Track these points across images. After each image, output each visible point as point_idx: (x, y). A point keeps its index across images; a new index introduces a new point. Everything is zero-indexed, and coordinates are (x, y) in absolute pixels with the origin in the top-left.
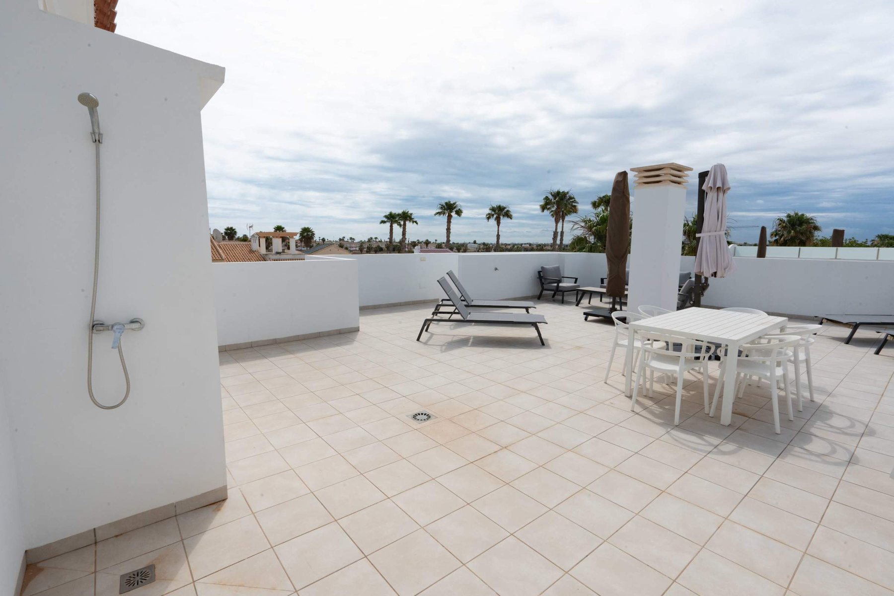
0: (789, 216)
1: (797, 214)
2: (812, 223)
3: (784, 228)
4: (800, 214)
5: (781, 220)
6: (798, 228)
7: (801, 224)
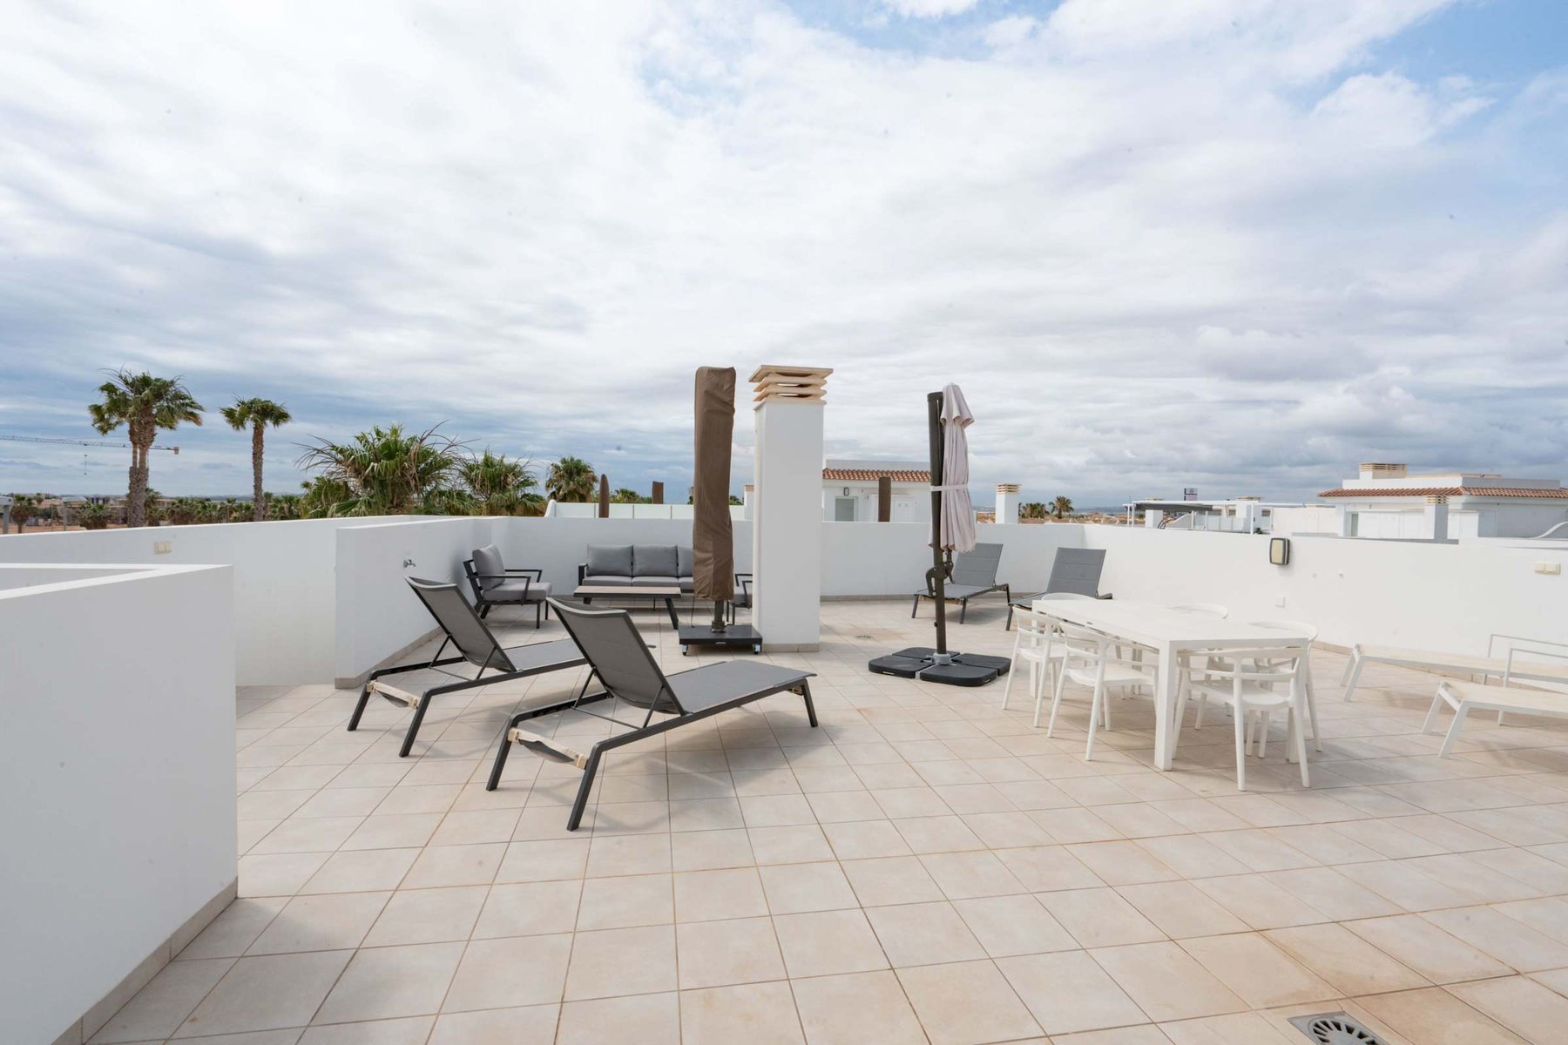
0: (564, 461)
1: (572, 460)
2: (590, 472)
3: (562, 477)
4: (575, 459)
5: (557, 467)
6: (577, 478)
7: (579, 474)
